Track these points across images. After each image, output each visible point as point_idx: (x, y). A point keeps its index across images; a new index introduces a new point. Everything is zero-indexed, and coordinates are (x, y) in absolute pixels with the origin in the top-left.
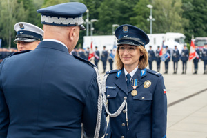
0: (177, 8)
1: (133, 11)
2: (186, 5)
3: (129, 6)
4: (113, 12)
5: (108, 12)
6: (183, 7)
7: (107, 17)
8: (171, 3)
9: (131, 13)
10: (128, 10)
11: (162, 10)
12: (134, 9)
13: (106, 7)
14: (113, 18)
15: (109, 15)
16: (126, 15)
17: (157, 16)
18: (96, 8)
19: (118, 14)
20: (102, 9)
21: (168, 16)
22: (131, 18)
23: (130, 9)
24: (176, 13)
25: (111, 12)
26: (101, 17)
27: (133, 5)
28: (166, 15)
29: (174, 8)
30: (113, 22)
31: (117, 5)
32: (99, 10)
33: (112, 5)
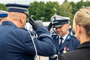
0: (70, 10)
1: (51, 11)
2: (74, 9)
3: (49, 9)
4: (42, 12)
5: (40, 12)
6: (73, 10)
7: (40, 14)
8: (67, 7)
9: (50, 12)
10: (48, 11)
11: (63, 11)
12: (51, 10)
13: (39, 10)
14: (42, 14)
15: (40, 13)
16: (48, 13)
17: (61, 13)
18: (35, 10)
19: (44, 13)
20: (38, 11)
21: (66, 13)
22: (50, 15)
23: (50, 10)
24: (70, 12)
25: (41, 12)
26: (37, 14)
27: (51, 9)
28: (65, 13)
29: (69, 10)
30: (42, 16)
31: (43, 9)
32: (36, 11)
33: (42, 9)
